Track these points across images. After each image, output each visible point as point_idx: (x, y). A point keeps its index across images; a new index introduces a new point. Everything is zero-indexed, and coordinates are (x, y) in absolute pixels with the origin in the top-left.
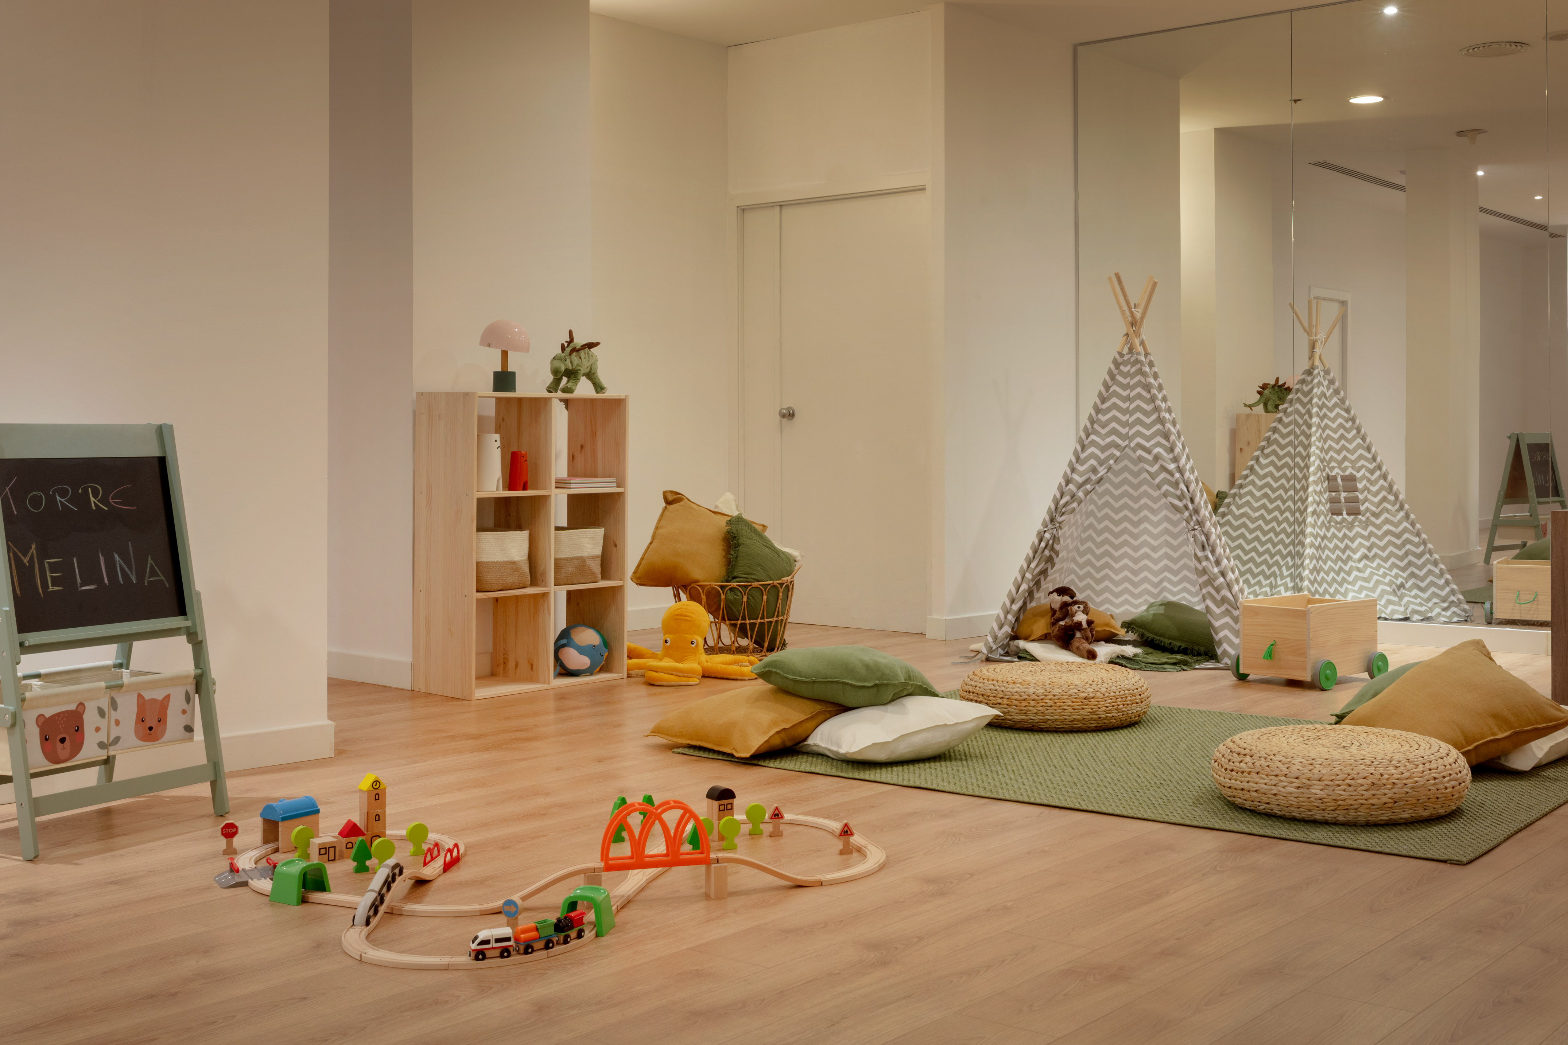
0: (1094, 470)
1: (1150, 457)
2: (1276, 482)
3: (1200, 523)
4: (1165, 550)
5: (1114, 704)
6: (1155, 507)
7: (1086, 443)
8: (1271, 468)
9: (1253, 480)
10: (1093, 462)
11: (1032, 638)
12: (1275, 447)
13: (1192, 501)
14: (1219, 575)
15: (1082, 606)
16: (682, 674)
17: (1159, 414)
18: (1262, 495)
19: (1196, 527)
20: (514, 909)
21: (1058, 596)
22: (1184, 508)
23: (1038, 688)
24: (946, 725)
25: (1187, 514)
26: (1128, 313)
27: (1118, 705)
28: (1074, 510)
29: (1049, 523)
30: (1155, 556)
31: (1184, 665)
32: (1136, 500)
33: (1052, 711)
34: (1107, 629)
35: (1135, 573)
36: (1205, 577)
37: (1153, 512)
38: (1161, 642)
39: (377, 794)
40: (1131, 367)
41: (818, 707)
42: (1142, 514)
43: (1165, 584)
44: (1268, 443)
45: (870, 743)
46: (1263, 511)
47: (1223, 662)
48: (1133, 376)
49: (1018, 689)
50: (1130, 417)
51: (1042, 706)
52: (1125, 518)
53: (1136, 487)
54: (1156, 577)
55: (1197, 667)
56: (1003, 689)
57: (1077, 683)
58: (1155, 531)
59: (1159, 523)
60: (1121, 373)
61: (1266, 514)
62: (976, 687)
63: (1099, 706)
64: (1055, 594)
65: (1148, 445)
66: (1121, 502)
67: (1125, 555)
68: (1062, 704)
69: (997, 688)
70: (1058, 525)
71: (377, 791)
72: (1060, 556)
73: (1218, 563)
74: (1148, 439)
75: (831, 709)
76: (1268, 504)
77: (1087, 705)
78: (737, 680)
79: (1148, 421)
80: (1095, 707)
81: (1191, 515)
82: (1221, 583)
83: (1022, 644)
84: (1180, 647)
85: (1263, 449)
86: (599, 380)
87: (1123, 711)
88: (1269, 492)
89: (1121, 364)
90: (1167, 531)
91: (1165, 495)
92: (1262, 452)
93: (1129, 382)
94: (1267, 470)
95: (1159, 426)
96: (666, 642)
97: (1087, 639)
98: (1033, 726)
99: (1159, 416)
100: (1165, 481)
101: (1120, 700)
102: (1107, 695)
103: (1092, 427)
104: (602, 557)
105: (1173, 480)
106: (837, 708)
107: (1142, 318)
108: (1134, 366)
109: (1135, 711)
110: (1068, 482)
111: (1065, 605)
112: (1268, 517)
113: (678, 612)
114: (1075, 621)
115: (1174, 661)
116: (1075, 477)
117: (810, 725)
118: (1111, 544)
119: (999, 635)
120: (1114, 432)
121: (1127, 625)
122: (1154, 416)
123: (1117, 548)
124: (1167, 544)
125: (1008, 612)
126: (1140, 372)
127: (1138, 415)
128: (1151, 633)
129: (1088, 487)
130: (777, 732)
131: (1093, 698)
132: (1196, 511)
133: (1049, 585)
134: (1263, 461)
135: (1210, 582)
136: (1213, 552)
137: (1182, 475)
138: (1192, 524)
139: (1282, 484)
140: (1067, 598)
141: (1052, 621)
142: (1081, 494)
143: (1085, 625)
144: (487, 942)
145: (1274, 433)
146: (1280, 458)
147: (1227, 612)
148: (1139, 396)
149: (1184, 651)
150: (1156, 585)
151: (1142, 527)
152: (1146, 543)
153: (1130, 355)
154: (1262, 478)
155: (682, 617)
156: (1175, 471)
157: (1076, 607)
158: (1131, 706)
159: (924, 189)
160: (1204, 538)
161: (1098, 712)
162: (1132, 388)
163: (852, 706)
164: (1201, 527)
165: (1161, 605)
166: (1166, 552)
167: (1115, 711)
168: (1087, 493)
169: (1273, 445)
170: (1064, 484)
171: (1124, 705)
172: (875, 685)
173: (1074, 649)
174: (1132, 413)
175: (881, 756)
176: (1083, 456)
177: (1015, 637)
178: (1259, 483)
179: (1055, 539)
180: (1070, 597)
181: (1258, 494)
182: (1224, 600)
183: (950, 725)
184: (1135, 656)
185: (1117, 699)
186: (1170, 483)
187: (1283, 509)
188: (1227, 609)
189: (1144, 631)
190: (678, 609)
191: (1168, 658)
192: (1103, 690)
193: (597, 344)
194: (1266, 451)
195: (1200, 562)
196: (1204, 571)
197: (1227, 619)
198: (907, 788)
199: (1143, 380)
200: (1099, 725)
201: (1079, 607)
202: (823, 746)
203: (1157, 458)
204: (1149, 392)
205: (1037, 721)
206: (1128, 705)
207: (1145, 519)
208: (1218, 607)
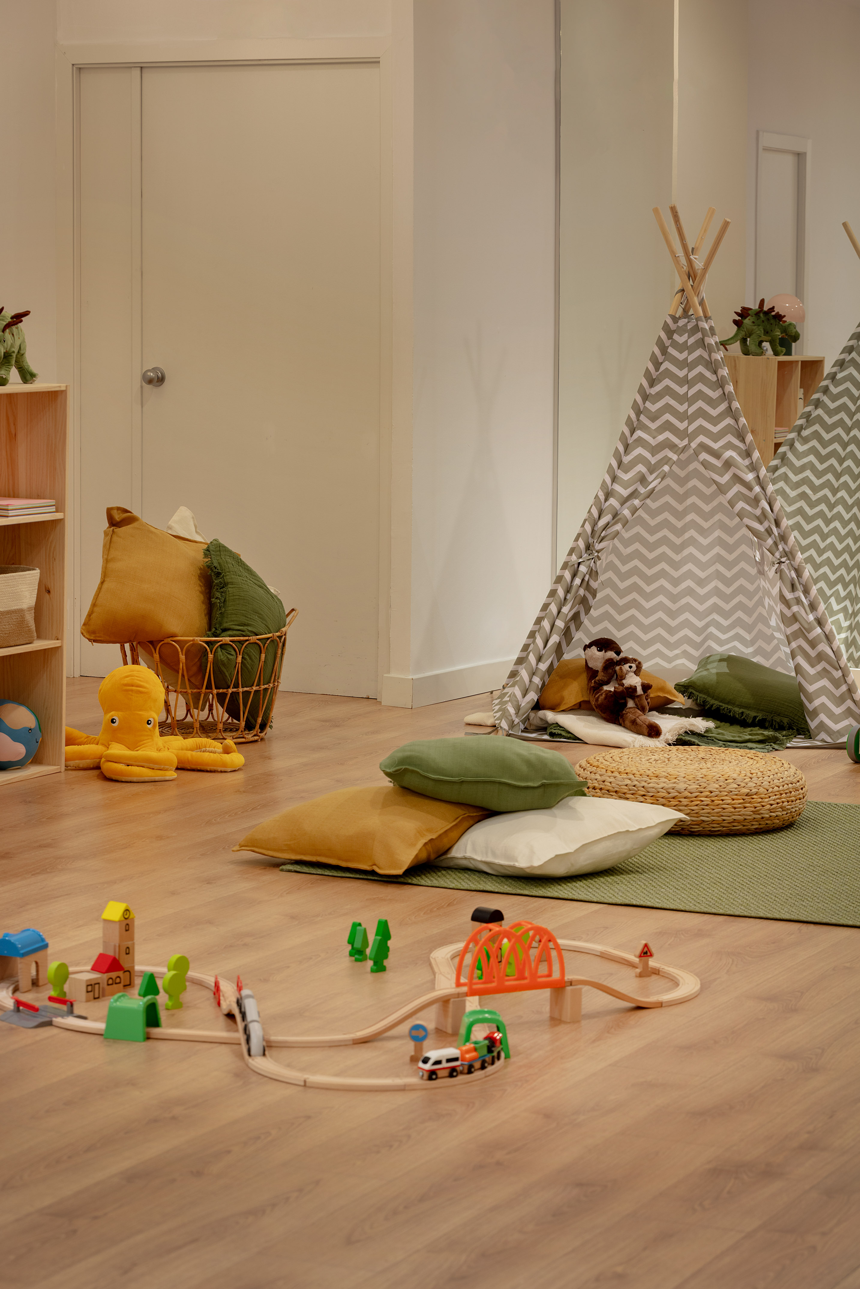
0: (643, 480)
1: (718, 463)
2: (818, 478)
3: (789, 555)
4: (715, 583)
5: (778, 801)
6: (706, 525)
7: (630, 441)
8: (812, 458)
9: (785, 473)
10: (641, 468)
11: (562, 708)
12: (817, 427)
13: (777, 524)
14: (815, 624)
15: (634, 665)
16: (156, 766)
17: (730, 404)
18: (798, 495)
19: (783, 560)
20: (422, 1033)
21: (598, 651)
22: (766, 534)
23: (689, 783)
24: (628, 831)
25: (770, 541)
26: (683, 261)
27: (783, 802)
28: (618, 533)
29: (583, 551)
30: (702, 591)
31: (774, 743)
32: (679, 515)
33: (709, 811)
34: (662, 694)
35: (673, 614)
36: (796, 627)
37: (703, 532)
38: (730, 712)
39: (127, 924)
40: (689, 337)
41: (460, 812)
42: (687, 536)
43: (712, 629)
44: (807, 421)
45: (552, 856)
46: (799, 518)
47: (819, 738)
48: (691, 349)
49: (665, 785)
50: (689, 406)
51: (696, 805)
52: (664, 541)
53: (681, 499)
54: (700, 620)
55: (788, 745)
56: (644, 784)
57: (735, 776)
58: (704, 559)
59: (710, 547)
60: (675, 345)
61: (803, 523)
62: (604, 782)
63: (762, 804)
64: (594, 649)
65: (716, 446)
66: (659, 519)
67: (661, 590)
68: (721, 802)
69: (636, 783)
70: (596, 554)
71: (127, 922)
72: (599, 596)
73: (813, 607)
74: (716, 438)
75: (475, 814)
76: (807, 509)
77: (750, 803)
78: (214, 771)
79: (714, 413)
80: (759, 805)
81: (776, 544)
82: (819, 635)
83: (550, 716)
84: (755, 717)
85: (801, 428)
86: (27, 363)
87: (788, 809)
88: (809, 492)
89: (674, 331)
90: (719, 558)
91: (741, 515)
92: (799, 434)
93: (687, 358)
94: (805, 460)
95: (729, 421)
96: (113, 721)
97: (643, 709)
98: (683, 829)
99: (730, 407)
100: (739, 496)
101: (784, 795)
102: (770, 790)
103: (638, 420)
104: (35, 609)
105: (751, 495)
106: (481, 813)
107: (705, 269)
108: (693, 335)
109: (797, 809)
110: (608, 495)
111: (609, 665)
112: (807, 527)
113: (127, 681)
114: (626, 685)
115: (760, 738)
116: (617, 488)
117: (454, 834)
118: (642, 575)
119: (523, 705)
120: (668, 426)
121: (683, 689)
122: (723, 406)
123: (649, 580)
124: (719, 575)
125: (534, 674)
126: (701, 343)
127: (700, 404)
128: (716, 700)
129: (636, 502)
130: (426, 844)
131: (755, 794)
132: (783, 538)
133: (581, 637)
134: (800, 447)
135: (801, 633)
136: (806, 592)
137: (763, 489)
138: (777, 555)
139: (828, 480)
140: (611, 654)
141: (593, 685)
142: (626, 512)
143: (640, 691)
144: (438, 1062)
145: (816, 408)
146: (824, 444)
147: (825, 673)
148: (701, 378)
149: (762, 724)
150: (699, 631)
151: (686, 552)
152: (689, 575)
153: (686, 320)
154: (798, 471)
155: (134, 688)
156: (754, 483)
157: (626, 667)
158: (794, 803)
159: (379, 62)
160: (793, 574)
161: (761, 811)
162: (691, 366)
163: (502, 811)
164: (789, 559)
165: (721, 660)
166: (716, 587)
167: (780, 809)
168: (634, 511)
169: (814, 424)
170: (602, 497)
171: (788, 802)
172: (543, 785)
173: (627, 723)
174: (691, 401)
175: (560, 870)
176: (626, 459)
177: (538, 706)
178: (794, 478)
179: (593, 573)
180: (615, 653)
181: (792, 494)
182: (821, 657)
183: (632, 831)
184: (708, 731)
185: (781, 794)
186: (747, 500)
187: (829, 517)
188: (824, 669)
189: (706, 697)
190: (127, 677)
191: (750, 735)
192: (766, 784)
193: (26, 314)
194: (805, 433)
195: (789, 607)
196: (795, 618)
197: (824, 682)
198: (612, 906)
199: (706, 356)
200: (761, 826)
201: (630, 667)
202: (479, 859)
203: (728, 464)
204: (715, 372)
205: (689, 823)
206: (792, 802)
207: (692, 542)
208: (813, 666)
